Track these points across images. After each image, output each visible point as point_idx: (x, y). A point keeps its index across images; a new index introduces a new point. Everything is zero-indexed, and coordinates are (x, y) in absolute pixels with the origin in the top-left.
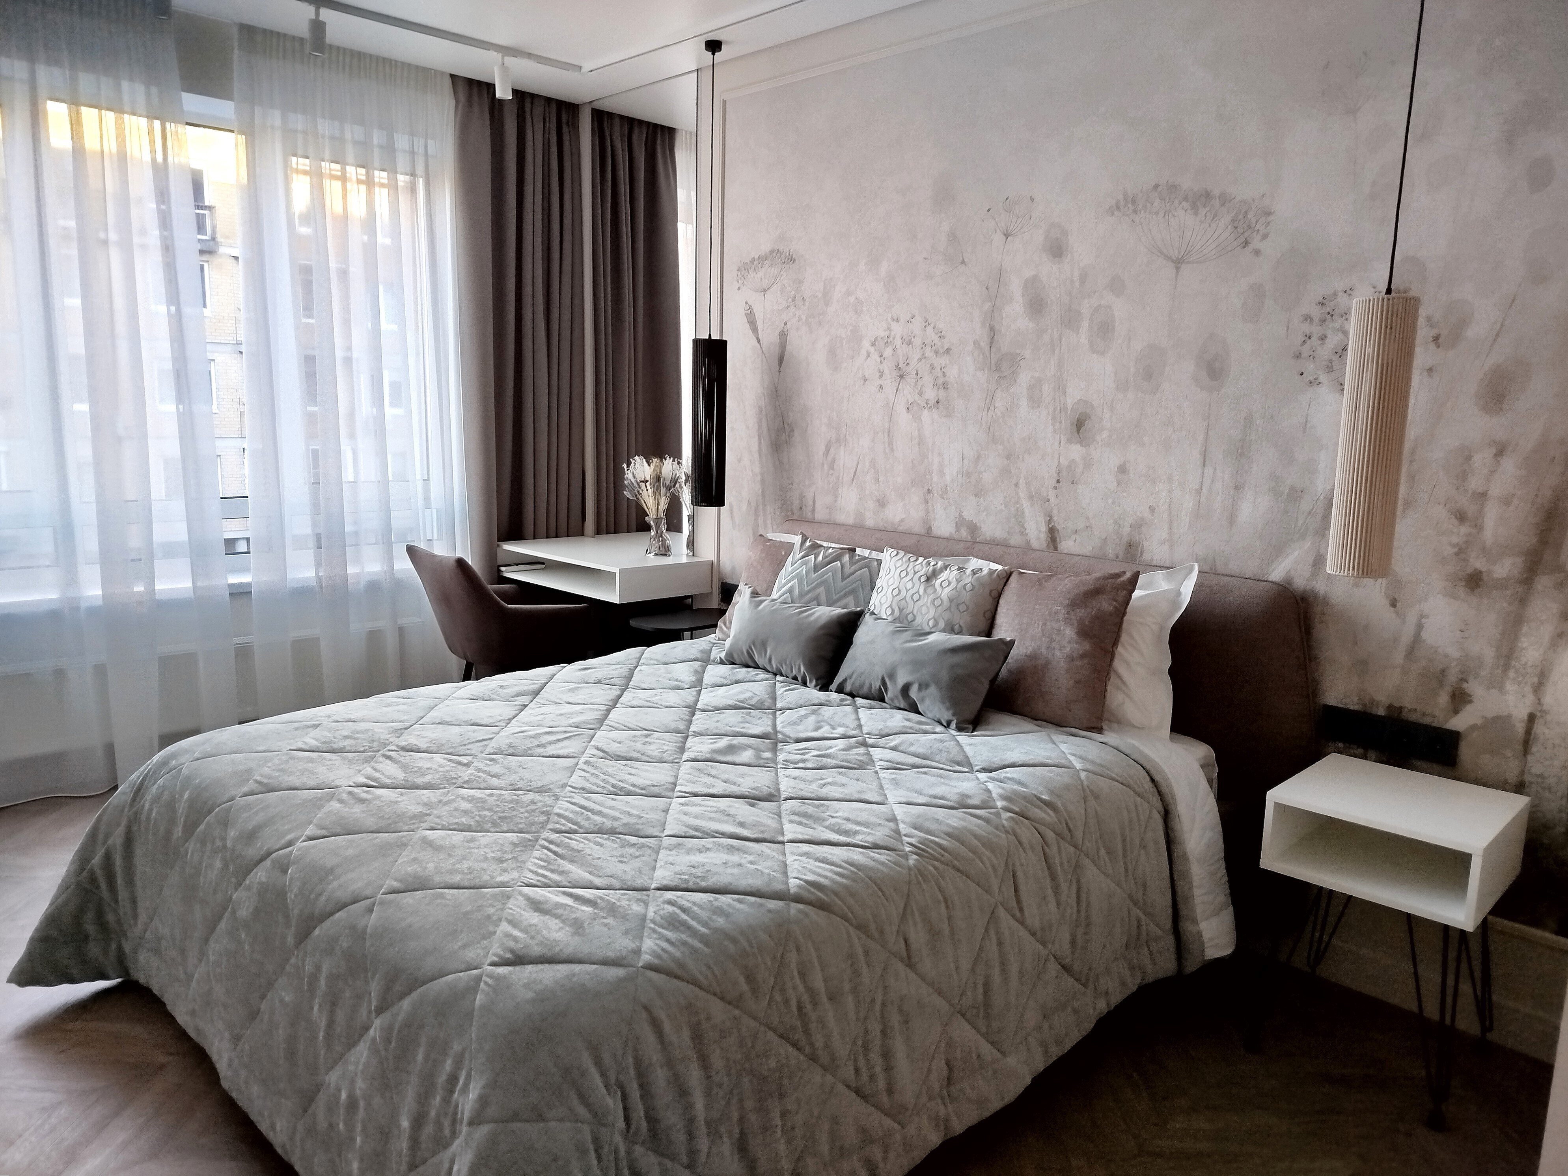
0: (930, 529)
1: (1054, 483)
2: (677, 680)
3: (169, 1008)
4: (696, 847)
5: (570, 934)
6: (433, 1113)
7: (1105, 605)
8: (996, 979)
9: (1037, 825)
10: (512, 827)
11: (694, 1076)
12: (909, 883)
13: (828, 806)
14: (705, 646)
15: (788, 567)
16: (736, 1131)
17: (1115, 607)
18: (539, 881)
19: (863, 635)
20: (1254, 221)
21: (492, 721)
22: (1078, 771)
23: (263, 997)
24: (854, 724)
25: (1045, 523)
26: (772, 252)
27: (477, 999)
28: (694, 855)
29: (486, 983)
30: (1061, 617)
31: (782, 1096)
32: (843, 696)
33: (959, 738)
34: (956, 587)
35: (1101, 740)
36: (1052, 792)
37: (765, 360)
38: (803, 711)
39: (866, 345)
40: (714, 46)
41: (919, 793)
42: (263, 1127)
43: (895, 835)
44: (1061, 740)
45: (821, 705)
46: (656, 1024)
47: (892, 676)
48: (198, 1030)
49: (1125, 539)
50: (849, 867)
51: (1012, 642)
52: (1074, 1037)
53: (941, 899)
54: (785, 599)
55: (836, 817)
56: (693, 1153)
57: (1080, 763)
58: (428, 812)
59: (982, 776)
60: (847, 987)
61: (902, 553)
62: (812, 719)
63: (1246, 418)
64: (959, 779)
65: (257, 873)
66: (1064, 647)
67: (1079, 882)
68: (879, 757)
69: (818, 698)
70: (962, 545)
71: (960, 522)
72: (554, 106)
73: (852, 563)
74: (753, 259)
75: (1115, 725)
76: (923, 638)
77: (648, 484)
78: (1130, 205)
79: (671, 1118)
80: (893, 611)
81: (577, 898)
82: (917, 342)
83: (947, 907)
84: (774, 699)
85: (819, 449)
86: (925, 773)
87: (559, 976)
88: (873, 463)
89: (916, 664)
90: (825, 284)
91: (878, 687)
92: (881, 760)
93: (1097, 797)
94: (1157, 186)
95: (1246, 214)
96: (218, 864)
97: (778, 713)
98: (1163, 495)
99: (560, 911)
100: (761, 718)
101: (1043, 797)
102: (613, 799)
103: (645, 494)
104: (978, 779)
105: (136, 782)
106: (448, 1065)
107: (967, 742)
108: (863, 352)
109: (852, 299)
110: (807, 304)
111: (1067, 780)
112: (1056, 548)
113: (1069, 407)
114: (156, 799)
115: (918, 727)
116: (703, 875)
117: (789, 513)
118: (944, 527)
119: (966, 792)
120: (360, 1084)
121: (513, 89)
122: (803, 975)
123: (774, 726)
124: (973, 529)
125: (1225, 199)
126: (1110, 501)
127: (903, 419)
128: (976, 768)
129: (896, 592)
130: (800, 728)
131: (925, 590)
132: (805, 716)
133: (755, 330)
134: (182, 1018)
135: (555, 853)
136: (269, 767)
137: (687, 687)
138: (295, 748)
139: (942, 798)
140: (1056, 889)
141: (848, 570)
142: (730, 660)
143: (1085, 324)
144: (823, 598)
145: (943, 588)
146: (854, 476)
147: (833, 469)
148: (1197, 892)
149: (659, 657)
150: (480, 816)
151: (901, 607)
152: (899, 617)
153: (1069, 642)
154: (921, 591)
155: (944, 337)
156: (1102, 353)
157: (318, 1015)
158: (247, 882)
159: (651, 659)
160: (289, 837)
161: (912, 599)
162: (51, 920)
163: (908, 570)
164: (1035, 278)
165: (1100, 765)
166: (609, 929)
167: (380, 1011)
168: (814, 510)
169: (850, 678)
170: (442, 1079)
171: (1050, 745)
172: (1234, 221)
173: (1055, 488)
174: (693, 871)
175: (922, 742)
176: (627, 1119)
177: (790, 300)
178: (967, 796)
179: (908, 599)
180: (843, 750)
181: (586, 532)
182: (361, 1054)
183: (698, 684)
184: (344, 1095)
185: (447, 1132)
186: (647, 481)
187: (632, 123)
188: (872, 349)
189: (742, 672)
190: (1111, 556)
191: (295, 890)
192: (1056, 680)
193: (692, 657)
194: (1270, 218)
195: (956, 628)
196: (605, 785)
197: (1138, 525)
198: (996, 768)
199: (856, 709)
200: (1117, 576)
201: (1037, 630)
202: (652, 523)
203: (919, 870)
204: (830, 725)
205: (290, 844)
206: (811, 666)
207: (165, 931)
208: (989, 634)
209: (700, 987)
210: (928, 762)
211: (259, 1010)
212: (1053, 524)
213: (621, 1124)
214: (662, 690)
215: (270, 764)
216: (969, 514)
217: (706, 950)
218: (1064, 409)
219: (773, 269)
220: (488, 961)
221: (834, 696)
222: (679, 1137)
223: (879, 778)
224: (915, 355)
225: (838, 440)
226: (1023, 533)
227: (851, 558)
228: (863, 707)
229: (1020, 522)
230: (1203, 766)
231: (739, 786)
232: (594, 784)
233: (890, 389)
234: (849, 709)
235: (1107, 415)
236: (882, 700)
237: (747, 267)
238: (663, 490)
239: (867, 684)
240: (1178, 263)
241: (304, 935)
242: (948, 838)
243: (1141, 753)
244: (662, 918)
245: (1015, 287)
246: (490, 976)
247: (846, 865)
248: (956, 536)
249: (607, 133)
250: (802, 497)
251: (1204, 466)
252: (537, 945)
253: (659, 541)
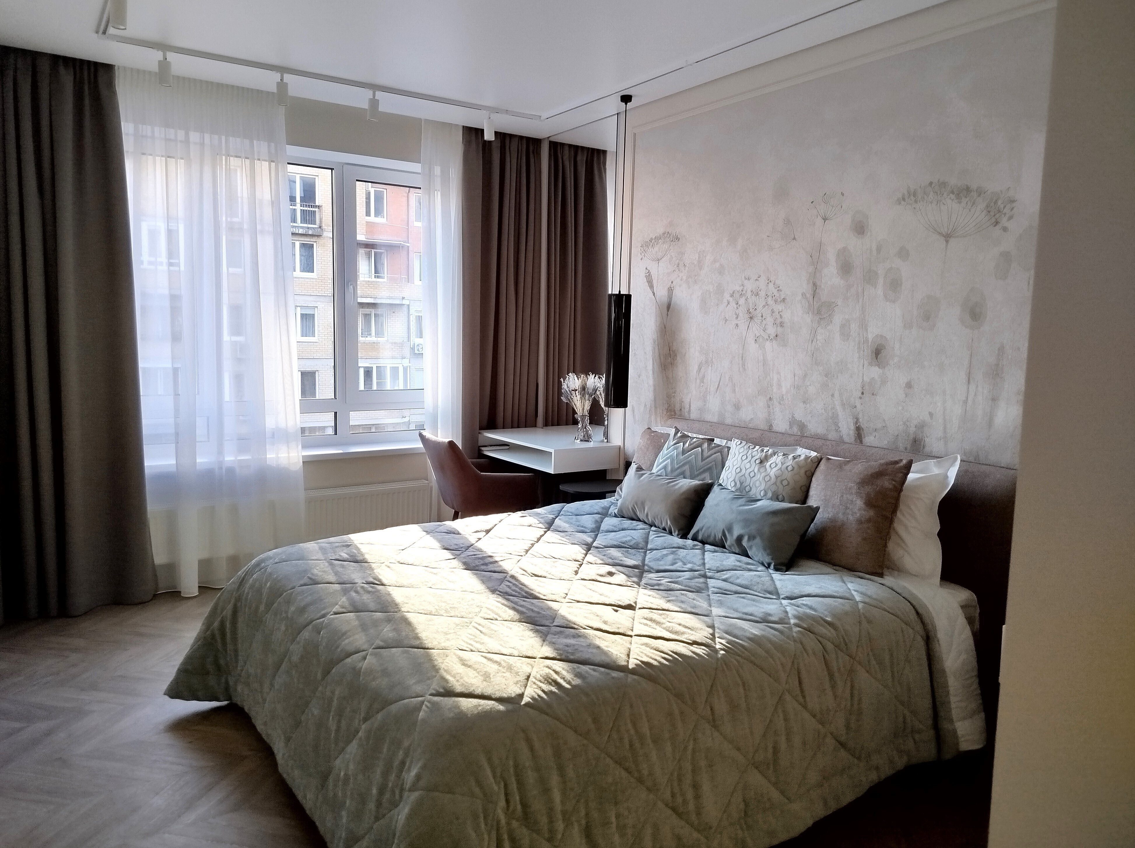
0: (771, 426)
1: (860, 394)
2: (582, 527)
3: (253, 721)
4: (572, 634)
5: (481, 680)
6: (390, 785)
7: (886, 483)
8: (783, 746)
9: (820, 639)
10: (457, 614)
11: (555, 780)
12: (716, 669)
13: (668, 615)
14: (606, 505)
15: (664, 451)
16: (583, 822)
17: (894, 486)
18: (467, 647)
19: (711, 500)
20: (1002, 206)
21: (457, 547)
22: (857, 602)
23: (303, 712)
24: (700, 562)
25: (854, 423)
26: (664, 233)
27: (420, 714)
28: (570, 639)
29: (426, 706)
30: (854, 491)
31: (616, 804)
32: (696, 543)
33: (773, 575)
34: (781, 468)
35: (880, 582)
36: (834, 615)
37: (657, 307)
38: (665, 552)
39: (727, 296)
40: (626, 99)
41: (736, 610)
42: (300, 797)
43: (711, 637)
44: (850, 580)
45: (679, 548)
46: (528, 741)
47: (730, 529)
48: (268, 735)
49: (912, 437)
50: (673, 655)
51: (818, 508)
52: (848, 798)
53: (740, 682)
54: (661, 473)
55: (672, 622)
56: (552, 831)
57: (860, 597)
58: (407, 602)
59: (785, 602)
60: (667, 735)
61: (744, 443)
62: (671, 557)
63: (999, 349)
64: (766, 603)
65: (303, 634)
66: (856, 513)
67: (852, 682)
68: (713, 585)
69: (678, 543)
70: (793, 438)
71: (793, 422)
72: (524, 141)
73: (709, 449)
74: (652, 239)
75: (896, 572)
76: (753, 503)
77: (577, 392)
78: (912, 197)
79: (537, 806)
80: (736, 484)
81: (489, 659)
82: (762, 294)
83: (745, 690)
84: (647, 543)
85: (693, 368)
86: (743, 598)
87: (470, 705)
88: (731, 378)
89: (747, 522)
90: (699, 254)
91: (720, 537)
92: (714, 587)
93: (869, 622)
94: (931, 183)
95: (996, 203)
96: (283, 628)
97: (648, 552)
98: (939, 404)
99: (476, 666)
100: (635, 555)
101: (827, 619)
102: (524, 601)
103: (575, 399)
104: (781, 603)
105: (241, 576)
106: (401, 754)
107: (779, 578)
108: (725, 301)
109: (717, 265)
110: (687, 269)
111: (847, 608)
112: (861, 442)
113: (870, 340)
114: (252, 586)
115: (745, 566)
116: (573, 651)
117: (673, 413)
118: (781, 425)
119: (769, 612)
120: (352, 767)
121: (495, 132)
122: (634, 724)
123: (644, 560)
124: (802, 426)
125: (980, 192)
126: (900, 408)
127: (752, 348)
128: (782, 597)
129: (739, 470)
130: (662, 563)
131: (759, 470)
132: (666, 555)
133: (651, 287)
134: (260, 727)
135: (481, 632)
136: (317, 569)
137: (589, 531)
138: (334, 559)
139: (751, 615)
140: (833, 687)
141: (706, 454)
142: (621, 515)
143: (881, 281)
144: (688, 473)
145: (772, 469)
146: (718, 387)
147: (703, 382)
148: (953, 699)
149: (573, 510)
150: (438, 606)
151: (742, 481)
152: (740, 488)
153: (859, 510)
154: (756, 470)
155: (781, 290)
156: (894, 302)
157: (332, 725)
158: (298, 639)
159: (568, 512)
160: (323, 612)
161: (749, 475)
162: (189, 659)
163: (748, 455)
164: (845, 249)
165: (875, 599)
166: (506, 680)
167: (365, 720)
168: (689, 411)
169: (701, 530)
170: (396, 763)
171: (841, 584)
172: (987, 206)
173: (861, 398)
174: (567, 648)
175: (745, 577)
176: (507, 801)
177: (676, 266)
178: (770, 615)
179: (747, 475)
180: (688, 579)
181: (537, 425)
182: (353, 748)
183: (596, 530)
184: (342, 774)
185: (397, 797)
186: (576, 390)
187: (576, 149)
188: (731, 299)
189: (627, 523)
190: (901, 448)
191: (324, 644)
192: (850, 537)
193: (596, 511)
194: (1014, 205)
195: (780, 497)
196: (521, 592)
197: (921, 426)
198: (796, 597)
199: (704, 552)
200: (896, 462)
201: (836, 500)
202: (579, 419)
203: (724, 661)
204: (683, 562)
205: (324, 616)
206: (674, 520)
207: (252, 671)
208: (804, 501)
209: (561, 722)
210: (747, 591)
211: (301, 720)
212: (859, 424)
213: (502, 803)
214: (571, 533)
215: (318, 568)
216: (799, 416)
217: (568, 699)
218: (866, 341)
219: (664, 245)
220: (429, 693)
221: (689, 542)
222: (544, 820)
223: (709, 599)
224: (761, 303)
225: (706, 362)
226: (838, 430)
227: (709, 445)
228: (709, 551)
229: (836, 422)
230: (962, 607)
231: (609, 598)
232: (514, 591)
233: (743, 327)
234: (698, 552)
235: (897, 346)
236: (724, 547)
237: (648, 244)
238: (587, 396)
239: (713, 535)
240: (947, 237)
241: (327, 672)
242: (749, 642)
243: (912, 594)
244: (541, 676)
245: (831, 256)
246: (429, 702)
247: (671, 653)
248: (790, 432)
249: (560, 156)
250: (682, 402)
251: (969, 383)
252: (459, 685)
253: (584, 432)
